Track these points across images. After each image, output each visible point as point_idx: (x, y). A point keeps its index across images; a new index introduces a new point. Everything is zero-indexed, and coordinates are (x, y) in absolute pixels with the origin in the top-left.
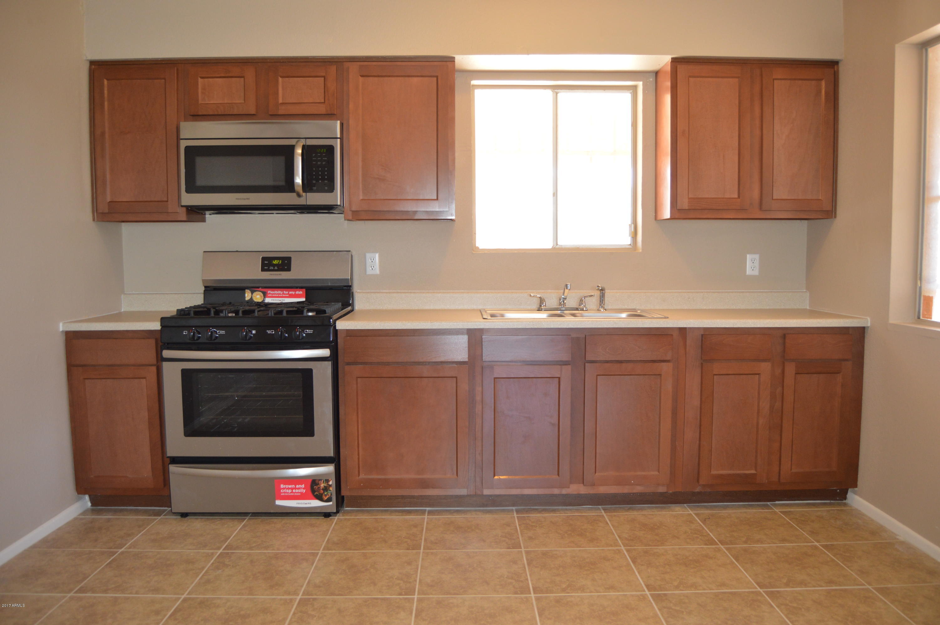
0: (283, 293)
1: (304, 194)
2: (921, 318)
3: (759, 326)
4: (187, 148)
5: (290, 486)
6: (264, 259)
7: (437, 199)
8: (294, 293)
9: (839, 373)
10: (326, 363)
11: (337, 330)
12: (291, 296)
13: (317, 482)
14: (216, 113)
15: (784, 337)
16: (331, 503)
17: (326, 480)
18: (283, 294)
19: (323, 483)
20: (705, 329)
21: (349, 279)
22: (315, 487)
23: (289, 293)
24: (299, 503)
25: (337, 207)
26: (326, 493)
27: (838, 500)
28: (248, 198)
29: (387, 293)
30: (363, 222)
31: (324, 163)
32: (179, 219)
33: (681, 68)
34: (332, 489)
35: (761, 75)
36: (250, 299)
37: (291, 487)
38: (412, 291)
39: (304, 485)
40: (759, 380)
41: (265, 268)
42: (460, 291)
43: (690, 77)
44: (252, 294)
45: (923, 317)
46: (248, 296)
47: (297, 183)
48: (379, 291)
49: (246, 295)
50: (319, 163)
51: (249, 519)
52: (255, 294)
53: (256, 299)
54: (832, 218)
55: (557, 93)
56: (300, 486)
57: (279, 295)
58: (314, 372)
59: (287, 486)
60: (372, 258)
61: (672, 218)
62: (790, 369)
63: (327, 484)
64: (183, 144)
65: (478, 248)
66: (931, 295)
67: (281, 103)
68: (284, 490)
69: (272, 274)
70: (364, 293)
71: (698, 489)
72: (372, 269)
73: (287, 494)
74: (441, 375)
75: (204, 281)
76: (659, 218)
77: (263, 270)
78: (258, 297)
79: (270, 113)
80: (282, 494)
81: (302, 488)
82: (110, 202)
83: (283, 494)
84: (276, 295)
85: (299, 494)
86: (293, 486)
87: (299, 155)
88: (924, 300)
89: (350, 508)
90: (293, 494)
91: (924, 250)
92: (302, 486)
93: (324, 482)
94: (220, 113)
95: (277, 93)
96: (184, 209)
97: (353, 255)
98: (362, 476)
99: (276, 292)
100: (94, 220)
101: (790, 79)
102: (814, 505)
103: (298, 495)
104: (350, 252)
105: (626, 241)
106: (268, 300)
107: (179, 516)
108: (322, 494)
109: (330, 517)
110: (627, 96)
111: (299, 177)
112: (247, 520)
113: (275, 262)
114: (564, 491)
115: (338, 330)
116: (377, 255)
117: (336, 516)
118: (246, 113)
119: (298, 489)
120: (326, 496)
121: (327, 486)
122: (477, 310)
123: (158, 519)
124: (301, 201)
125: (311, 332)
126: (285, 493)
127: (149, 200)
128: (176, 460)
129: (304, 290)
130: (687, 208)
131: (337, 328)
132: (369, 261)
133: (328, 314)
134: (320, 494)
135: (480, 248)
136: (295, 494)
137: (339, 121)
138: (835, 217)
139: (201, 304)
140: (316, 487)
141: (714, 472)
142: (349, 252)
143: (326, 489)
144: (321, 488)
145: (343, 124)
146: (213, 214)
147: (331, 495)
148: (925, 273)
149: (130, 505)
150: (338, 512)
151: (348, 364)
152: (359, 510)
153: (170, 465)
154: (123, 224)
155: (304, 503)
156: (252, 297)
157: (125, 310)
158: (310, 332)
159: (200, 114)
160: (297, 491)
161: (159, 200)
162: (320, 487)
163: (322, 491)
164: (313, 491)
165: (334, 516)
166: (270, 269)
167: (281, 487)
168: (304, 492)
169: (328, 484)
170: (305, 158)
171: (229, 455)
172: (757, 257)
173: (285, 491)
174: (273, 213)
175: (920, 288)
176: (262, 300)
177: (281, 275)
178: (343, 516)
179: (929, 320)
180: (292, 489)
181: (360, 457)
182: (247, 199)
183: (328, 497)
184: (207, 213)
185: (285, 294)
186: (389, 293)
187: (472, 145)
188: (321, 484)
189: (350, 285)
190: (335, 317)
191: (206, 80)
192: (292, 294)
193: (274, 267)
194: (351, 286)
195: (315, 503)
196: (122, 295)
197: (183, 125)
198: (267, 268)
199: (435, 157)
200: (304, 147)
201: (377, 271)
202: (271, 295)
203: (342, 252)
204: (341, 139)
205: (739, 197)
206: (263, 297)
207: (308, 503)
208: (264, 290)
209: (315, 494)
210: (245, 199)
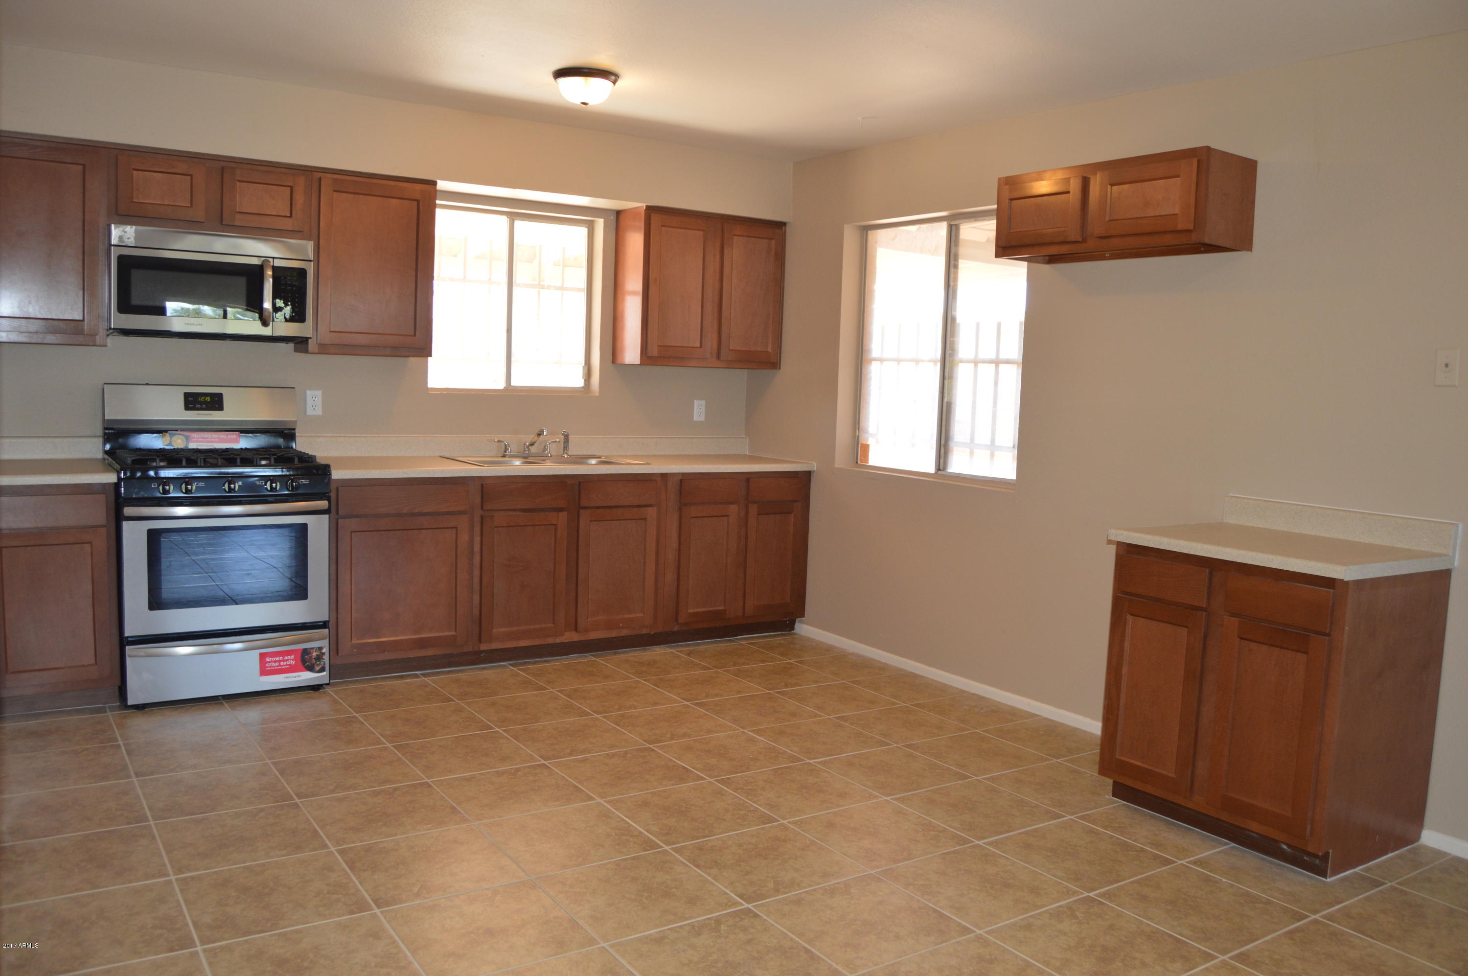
1: (271, 323)
2: (859, 462)
3: (729, 471)
4: (120, 258)
5: (277, 659)
6: (186, 395)
7: (414, 335)
8: (225, 437)
9: (790, 513)
10: (323, 516)
12: (222, 441)
13: (308, 650)
15: (748, 480)
16: (324, 673)
17: (319, 648)
18: (212, 438)
19: (316, 651)
20: (683, 474)
21: (295, 421)
23: (219, 437)
24: (287, 678)
26: (318, 663)
27: (788, 631)
28: (200, 323)
29: (332, 436)
31: (294, 288)
33: (655, 218)
34: (326, 658)
35: (723, 230)
36: (169, 443)
38: (361, 435)
39: (293, 656)
40: (728, 522)
41: (190, 406)
42: (413, 435)
43: (662, 226)
44: (171, 438)
45: (860, 462)
47: (266, 308)
48: (323, 435)
50: (289, 288)
52: (174, 438)
53: (177, 444)
54: (777, 369)
55: (513, 220)
56: (289, 657)
57: (207, 440)
58: (309, 526)
59: (273, 659)
60: (314, 397)
61: (641, 364)
62: (753, 509)
63: (320, 652)
64: (115, 252)
66: (868, 444)
67: (240, 213)
68: (270, 664)
69: (199, 414)
70: (305, 437)
71: (676, 629)
72: (314, 409)
73: (274, 668)
74: (441, 526)
75: (103, 422)
76: (619, 361)
77: (187, 409)
78: (179, 442)
79: (224, 223)
80: (267, 669)
81: (291, 659)
83: (269, 668)
84: (202, 440)
85: (288, 667)
86: (280, 658)
87: (270, 277)
88: (861, 447)
90: (280, 667)
91: (862, 404)
92: (291, 657)
94: (158, 216)
95: (234, 200)
98: (355, 641)
99: (203, 436)
101: (748, 236)
102: (770, 636)
104: (295, 389)
105: (579, 383)
106: (192, 446)
108: (314, 664)
109: (321, 690)
110: (583, 231)
111: (269, 301)
113: (202, 399)
114: (558, 640)
115: (333, 480)
116: (320, 393)
117: (328, 688)
118: (194, 220)
119: (287, 661)
120: (318, 665)
121: (320, 655)
123: (110, 715)
124: (266, 331)
126: (271, 667)
128: (134, 641)
129: (238, 433)
130: (656, 356)
131: (332, 478)
132: (309, 401)
134: (311, 664)
135: (431, 387)
136: (283, 667)
137: (312, 242)
138: (780, 368)
140: (307, 658)
141: (690, 611)
142: (292, 389)
143: (319, 658)
144: (313, 658)
147: (324, 664)
148: (862, 424)
150: (331, 684)
151: (343, 517)
153: (126, 647)
155: (293, 677)
156: (170, 441)
158: (306, 482)
160: (285, 663)
161: (71, 319)
162: (312, 656)
163: (314, 661)
164: (304, 661)
165: (325, 689)
166: (196, 407)
167: (267, 661)
168: (293, 664)
170: (276, 281)
172: (703, 402)
175: (858, 437)
176: (185, 445)
177: (211, 414)
178: (339, 687)
179: (866, 464)
180: (279, 661)
181: (353, 620)
182: (199, 325)
183: (320, 666)
185: (214, 438)
186: (335, 436)
188: (313, 653)
189: (295, 427)
191: (141, 172)
192: (223, 438)
193: (201, 406)
194: (294, 429)
195: (306, 677)
197: (114, 227)
198: (192, 406)
199: (414, 289)
200: (275, 269)
201: (319, 412)
202: (196, 439)
203: (286, 389)
204: (314, 262)
205: (701, 346)
206: (186, 442)
207: (298, 676)
208: (186, 433)
209: (306, 665)
210: (196, 325)
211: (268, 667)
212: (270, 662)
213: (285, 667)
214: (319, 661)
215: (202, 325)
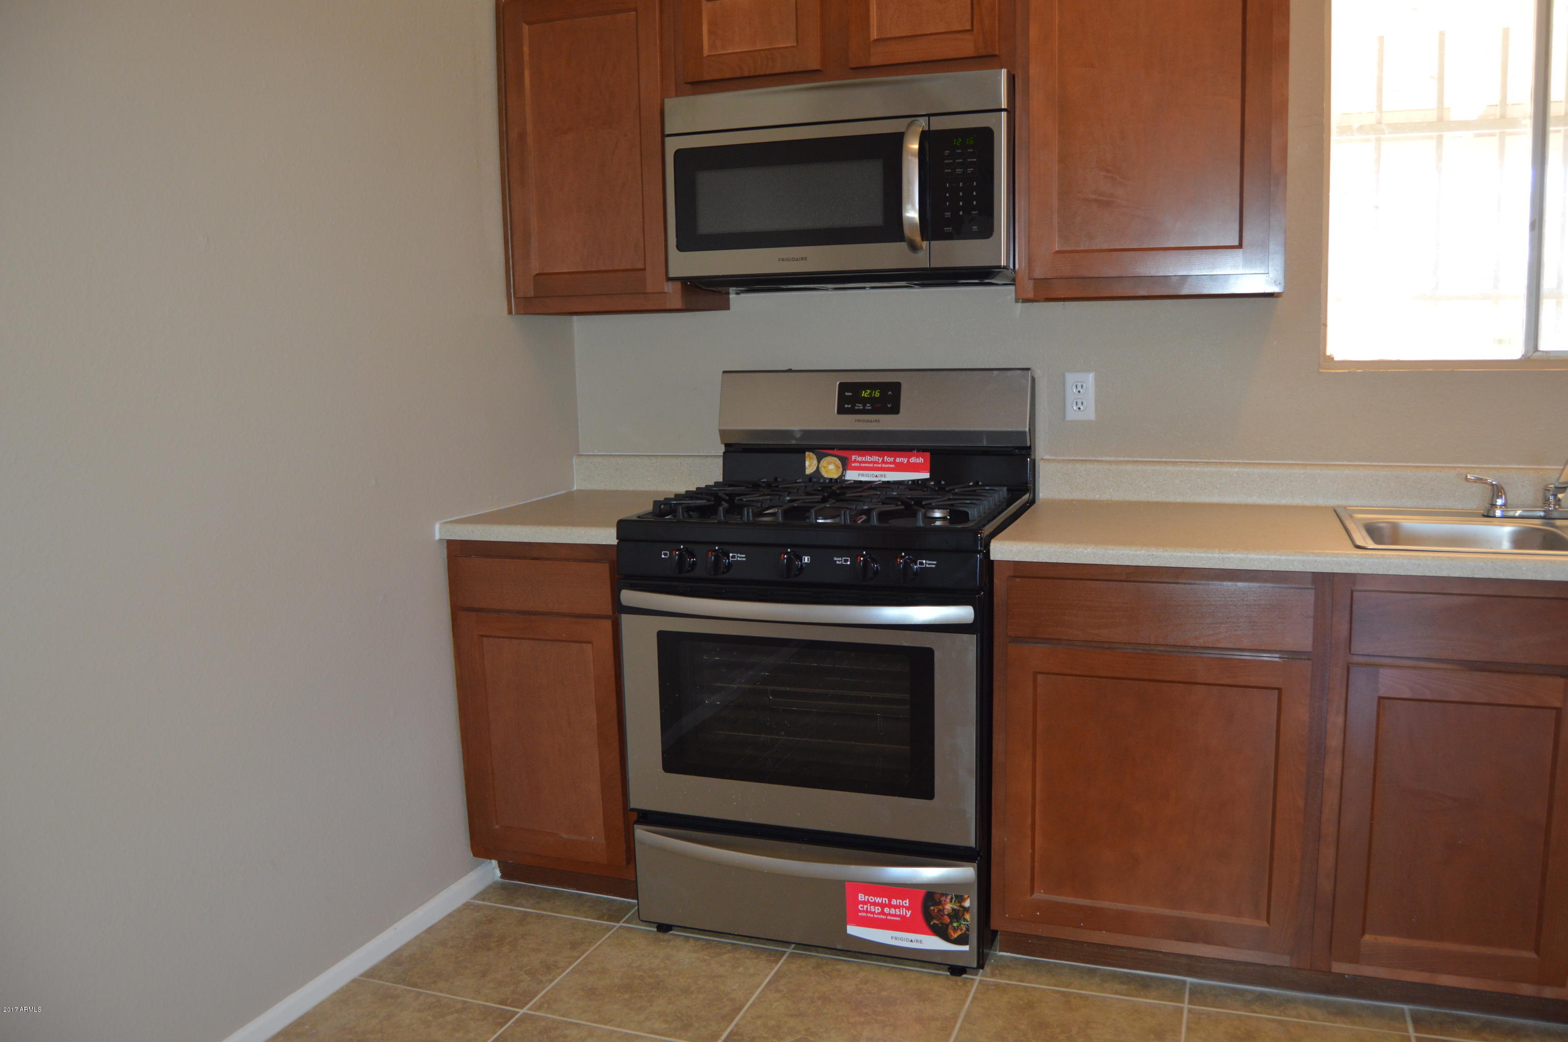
0: (883, 459)
1: (925, 244)
4: (680, 155)
5: (879, 900)
6: (843, 387)
7: (1240, 246)
8: (906, 461)
10: (965, 637)
11: (993, 561)
12: (900, 468)
13: (937, 897)
14: (738, 75)
16: (966, 948)
17: (957, 896)
18: (883, 462)
19: (951, 902)
21: (1025, 432)
22: (932, 908)
23: (895, 460)
24: (896, 938)
25: (1000, 272)
26: (955, 924)
28: (804, 256)
29: (1110, 462)
30: (1060, 304)
31: (970, 170)
32: (668, 307)
34: (971, 918)
36: (815, 471)
37: (880, 902)
38: (1168, 460)
39: (908, 901)
41: (846, 406)
42: (1286, 462)
44: (819, 462)
46: (810, 466)
47: (909, 218)
48: (1093, 459)
49: (807, 463)
50: (959, 171)
51: (792, 956)
52: (824, 462)
53: (827, 472)
56: (900, 902)
57: (875, 465)
58: (937, 655)
59: (872, 899)
60: (1079, 385)
63: (959, 904)
64: (671, 146)
65: (1331, 358)
67: (875, 40)
68: (865, 907)
69: (859, 421)
70: (1059, 461)
72: (1079, 408)
73: (872, 916)
74: (1241, 681)
75: (723, 433)
77: (841, 410)
78: (830, 468)
79: (852, 65)
80: (860, 914)
81: (903, 906)
82: (537, 275)
83: (864, 914)
84: (867, 465)
85: (898, 919)
86: (885, 901)
87: (913, 155)
89: (1009, 954)
90: (884, 917)
92: (904, 901)
93: (953, 901)
94: (746, 74)
95: (866, 17)
96: (678, 285)
97: (1035, 377)
98: (1039, 895)
99: (868, 458)
100: (510, 312)
103: (896, 920)
104: (1030, 372)
106: (852, 476)
107: (653, 927)
108: (947, 926)
109: (964, 976)
111: (913, 206)
112: (788, 957)
113: (865, 394)
115: (995, 562)
116: (1091, 377)
117: (976, 975)
118: (801, 69)
119: (896, 907)
120: (955, 930)
121: (959, 910)
122: (1326, 508)
123: (615, 929)
124: (920, 260)
125: (933, 564)
126: (867, 912)
127: (611, 268)
128: (649, 818)
129: (928, 455)
131: (992, 558)
132: (1071, 392)
133: (972, 521)
134: (942, 923)
135: (1336, 359)
136: (889, 917)
137: (1006, 70)
139: (712, 484)
140: (934, 910)
142: (1026, 372)
143: (957, 915)
144: (946, 913)
145: (1014, 77)
146: (743, 292)
147: (968, 930)
149: (569, 887)
150: (981, 966)
151: (1016, 639)
152: (1030, 960)
153: (636, 826)
154: (575, 318)
155: (907, 940)
156: (818, 467)
157: (579, 488)
158: (929, 564)
159: (707, 78)
160: (893, 911)
161: (629, 267)
162: (944, 909)
163: (947, 920)
164: (928, 916)
165: (972, 974)
166: (856, 408)
167: (860, 899)
168: (908, 916)
169: (961, 906)
170: (928, 159)
171: (751, 820)
173: (867, 908)
174: (864, 288)
176: (840, 474)
177: (879, 421)
178: (993, 975)
180: (883, 906)
181: (1036, 853)
182: (802, 259)
183: (959, 933)
184: (732, 290)
185: (887, 463)
186: (1117, 462)
187: (1325, 111)
188: (945, 904)
189: (1028, 445)
190: (988, 530)
192: (902, 463)
193: (864, 406)
194: (1030, 448)
195: (932, 943)
196: (574, 459)
197: (669, 103)
198: (850, 406)
199: (1238, 143)
200: (925, 137)
201: (1089, 413)
202: (857, 465)
203: (1012, 372)
204: (1011, 111)
206: (841, 469)
207: (917, 941)
208: (843, 453)
209: (932, 924)
210: (797, 260)
211: (861, 911)
212: (864, 903)
213: (892, 918)
214: (957, 922)
215: (806, 259)
